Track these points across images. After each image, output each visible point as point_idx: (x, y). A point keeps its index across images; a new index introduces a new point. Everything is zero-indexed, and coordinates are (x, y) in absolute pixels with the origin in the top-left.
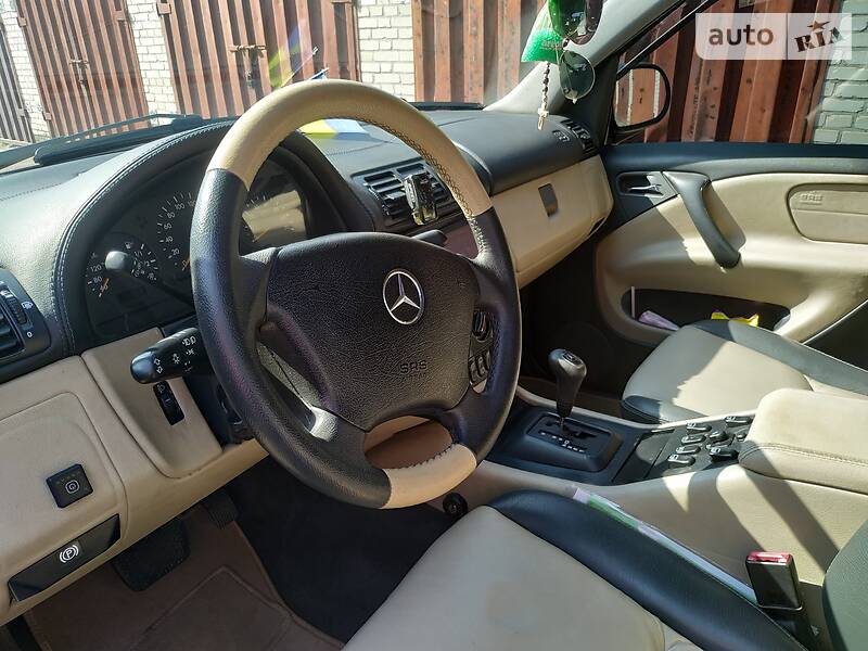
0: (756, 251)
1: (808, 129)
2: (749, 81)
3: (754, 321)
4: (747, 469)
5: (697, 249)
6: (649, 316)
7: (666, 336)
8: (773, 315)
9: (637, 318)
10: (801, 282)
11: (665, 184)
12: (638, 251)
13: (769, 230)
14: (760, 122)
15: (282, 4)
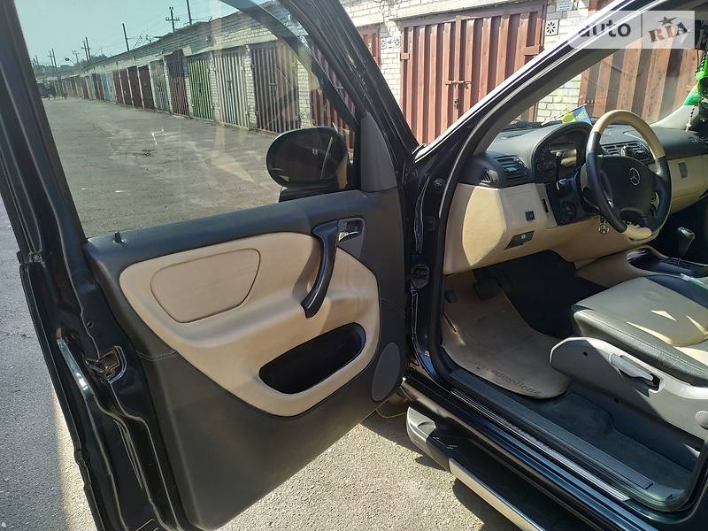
15: (488, 55)
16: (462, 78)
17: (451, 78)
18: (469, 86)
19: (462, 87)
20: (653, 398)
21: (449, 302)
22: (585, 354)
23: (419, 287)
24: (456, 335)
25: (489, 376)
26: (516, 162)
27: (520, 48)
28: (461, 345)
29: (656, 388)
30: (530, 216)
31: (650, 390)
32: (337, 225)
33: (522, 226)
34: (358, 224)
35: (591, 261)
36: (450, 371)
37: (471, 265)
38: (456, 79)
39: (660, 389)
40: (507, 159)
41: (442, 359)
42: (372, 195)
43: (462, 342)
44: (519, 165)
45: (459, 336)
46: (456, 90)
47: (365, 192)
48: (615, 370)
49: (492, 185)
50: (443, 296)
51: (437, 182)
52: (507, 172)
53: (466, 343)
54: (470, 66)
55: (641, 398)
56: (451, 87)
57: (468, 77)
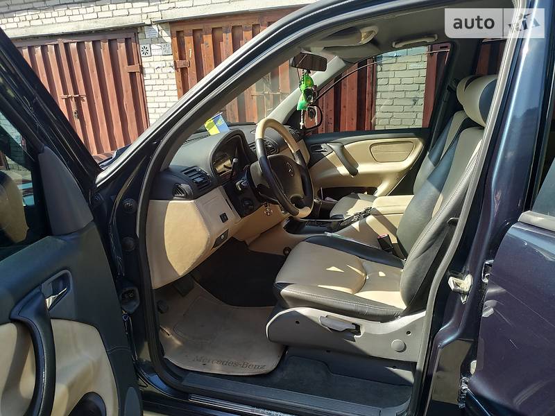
0: (363, 168)
1: (372, 125)
2: (345, 107)
3: (366, 193)
4: (373, 215)
5: (343, 170)
6: (328, 199)
7: (335, 205)
8: (371, 191)
9: (324, 200)
10: (378, 177)
11: (328, 148)
12: (320, 174)
13: (366, 161)
14: (352, 124)
15: (96, 72)
16: (76, 92)
17: (65, 92)
18: (85, 98)
19: (78, 100)
20: (359, 341)
21: (162, 313)
22: (297, 322)
23: (131, 311)
24: (170, 339)
25: (217, 369)
26: (199, 173)
27: (123, 66)
28: (180, 347)
29: (359, 333)
30: (224, 218)
31: (355, 336)
32: (40, 293)
33: (219, 228)
34: (64, 278)
35: (256, 237)
36: (180, 379)
37: (180, 275)
38: (71, 94)
39: (362, 333)
40: (191, 171)
41: (169, 371)
42: (68, 238)
43: (178, 343)
44: (201, 174)
45: (173, 338)
46: (73, 103)
47: (59, 236)
48: (325, 329)
49: (187, 197)
50: (156, 310)
51: (128, 203)
52: (196, 182)
53: (183, 342)
54: (82, 81)
55: (350, 344)
56: (67, 100)
57: (82, 91)
